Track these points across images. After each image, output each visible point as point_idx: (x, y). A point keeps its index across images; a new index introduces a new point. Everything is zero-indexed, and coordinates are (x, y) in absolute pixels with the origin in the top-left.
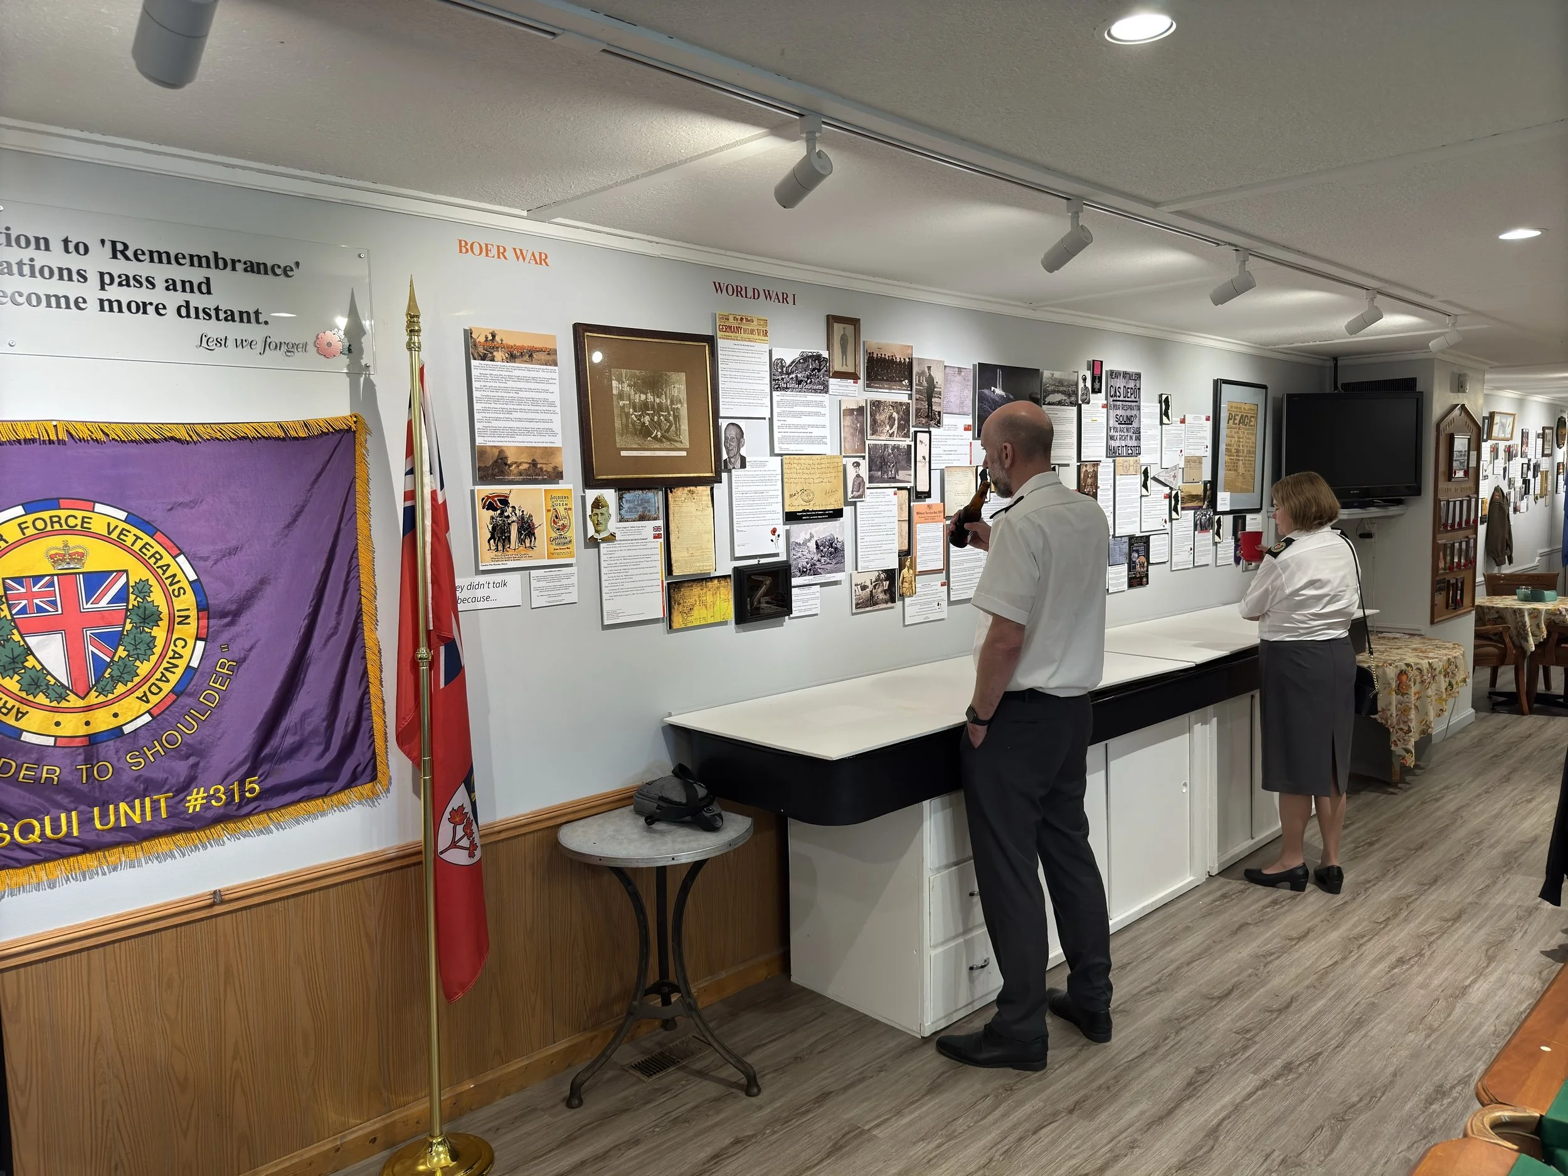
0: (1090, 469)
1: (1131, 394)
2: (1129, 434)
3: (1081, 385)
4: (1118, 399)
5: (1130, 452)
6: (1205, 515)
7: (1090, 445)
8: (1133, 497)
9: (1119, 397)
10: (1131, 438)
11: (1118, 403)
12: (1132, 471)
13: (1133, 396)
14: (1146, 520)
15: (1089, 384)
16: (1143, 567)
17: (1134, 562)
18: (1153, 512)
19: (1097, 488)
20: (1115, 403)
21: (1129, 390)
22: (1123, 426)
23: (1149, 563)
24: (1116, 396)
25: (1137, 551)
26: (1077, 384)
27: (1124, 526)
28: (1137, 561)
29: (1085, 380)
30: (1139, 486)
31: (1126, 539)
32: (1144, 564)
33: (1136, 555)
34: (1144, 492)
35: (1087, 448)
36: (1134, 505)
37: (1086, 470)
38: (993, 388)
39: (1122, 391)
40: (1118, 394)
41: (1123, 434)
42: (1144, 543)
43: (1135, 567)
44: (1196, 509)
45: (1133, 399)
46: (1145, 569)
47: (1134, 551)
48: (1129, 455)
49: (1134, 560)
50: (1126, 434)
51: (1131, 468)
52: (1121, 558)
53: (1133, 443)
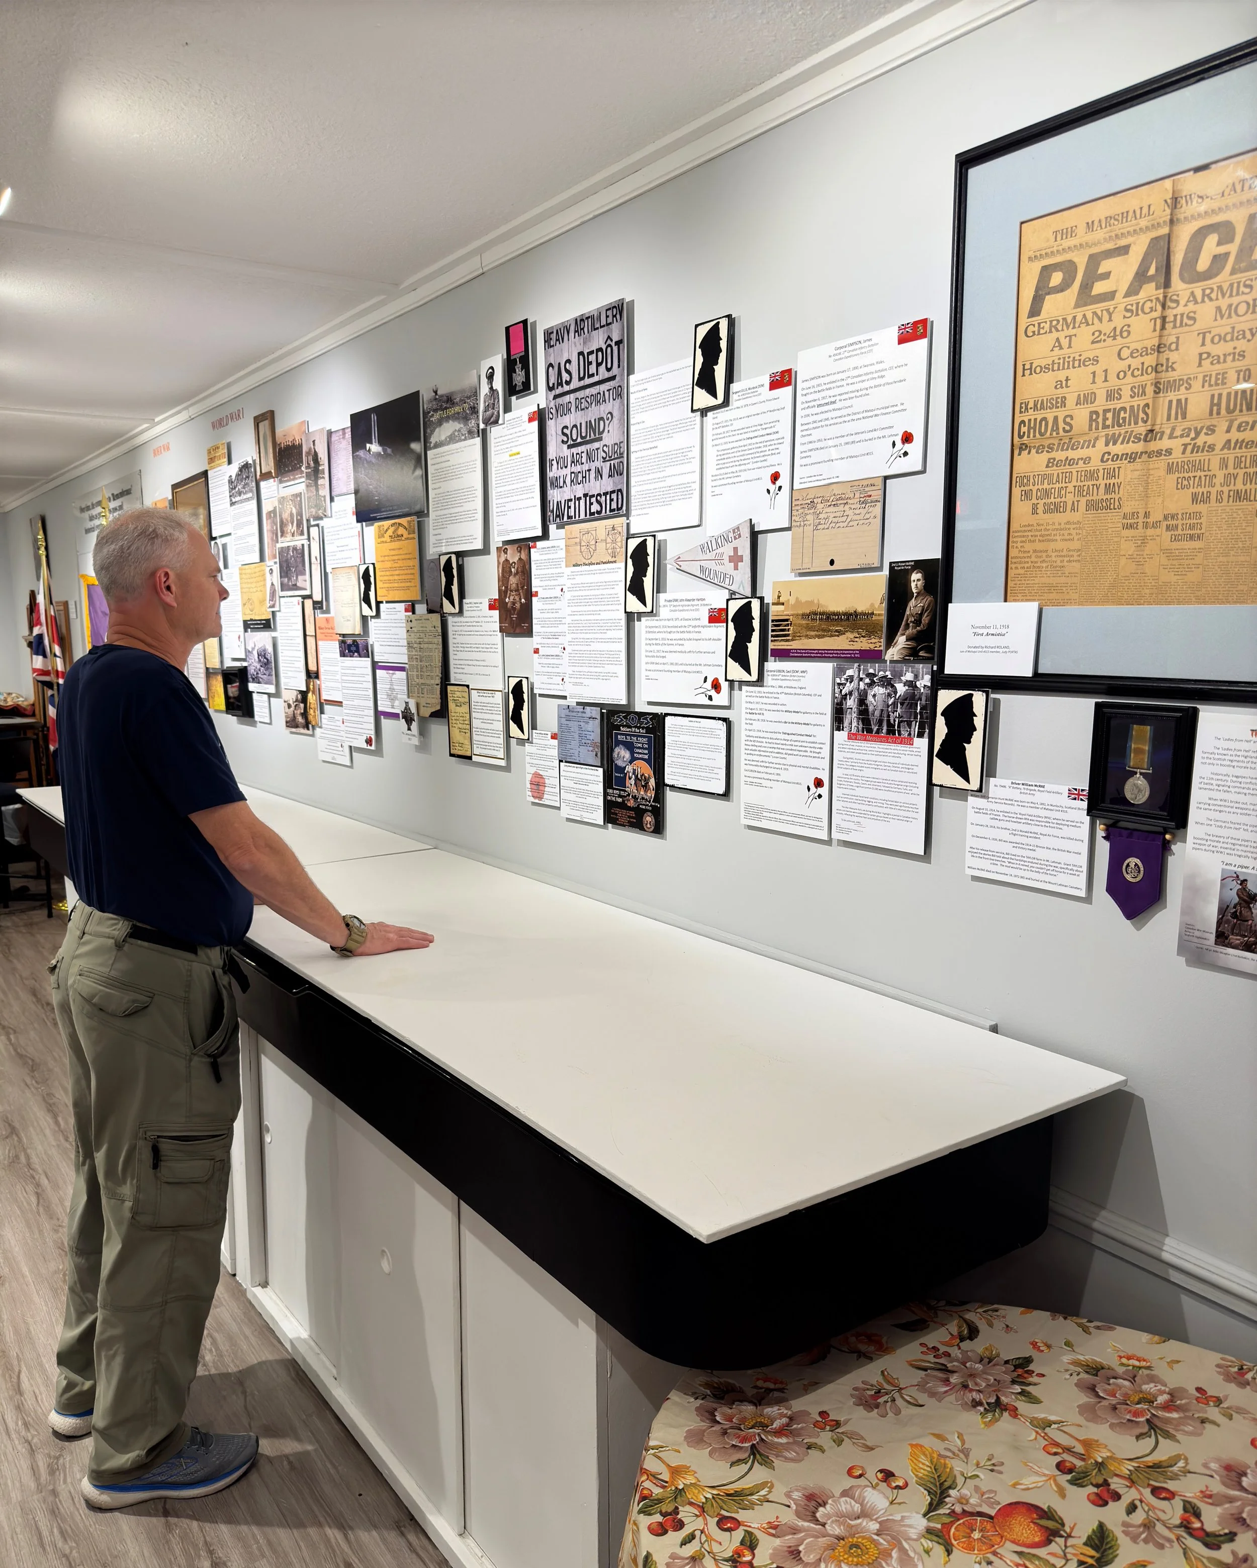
0: (513, 556)
1: (599, 365)
2: (593, 466)
3: (485, 390)
4: (566, 388)
5: (595, 507)
6: (887, 683)
7: (509, 506)
8: (604, 615)
9: (568, 383)
10: (599, 473)
11: (567, 399)
12: (602, 552)
13: (602, 368)
14: (652, 675)
15: (498, 383)
16: (646, 787)
17: (622, 770)
18: (670, 658)
19: (530, 595)
20: (560, 401)
21: (592, 358)
22: (579, 449)
23: (661, 784)
24: (560, 384)
25: (630, 746)
26: (475, 393)
27: (586, 682)
28: (629, 769)
29: (490, 377)
30: (621, 589)
31: (595, 712)
32: (647, 781)
33: (626, 755)
34: (634, 605)
35: (503, 514)
36: (610, 634)
37: (507, 560)
38: (368, 445)
39: (573, 368)
40: (565, 376)
41: (578, 468)
42: (648, 730)
43: (622, 782)
44: (841, 658)
45: (603, 373)
46: (651, 794)
47: (618, 743)
48: (594, 516)
49: (620, 763)
50: (586, 467)
51: (601, 546)
52: (583, 750)
53: (607, 484)
